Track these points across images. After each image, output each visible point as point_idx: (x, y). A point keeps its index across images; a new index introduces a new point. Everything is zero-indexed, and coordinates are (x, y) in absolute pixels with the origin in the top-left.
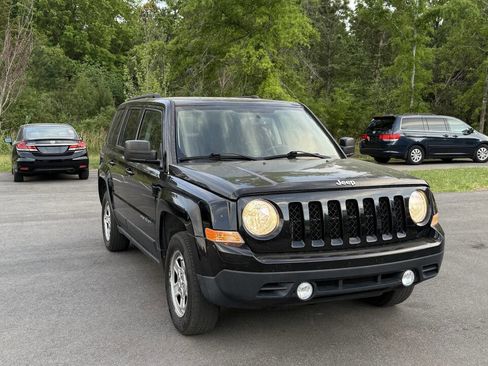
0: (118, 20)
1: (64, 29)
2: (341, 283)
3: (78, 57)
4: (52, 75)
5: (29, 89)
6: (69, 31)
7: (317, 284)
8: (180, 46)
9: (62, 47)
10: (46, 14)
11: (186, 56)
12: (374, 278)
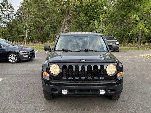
0: (104, 8)
1: (89, 12)
2: (76, 91)
3: (92, 19)
4: (81, 25)
5: (75, 29)
6: (90, 12)
7: (68, 90)
8: (112, 15)
9: (88, 17)
10: (85, 8)
11: (114, 18)
12: (88, 91)
